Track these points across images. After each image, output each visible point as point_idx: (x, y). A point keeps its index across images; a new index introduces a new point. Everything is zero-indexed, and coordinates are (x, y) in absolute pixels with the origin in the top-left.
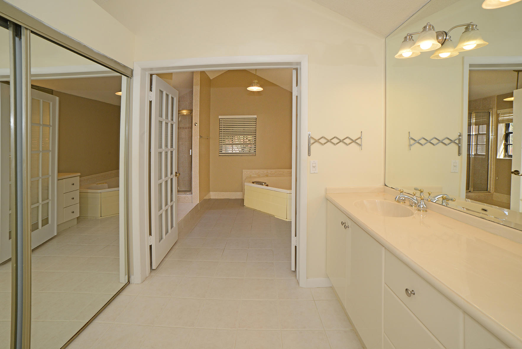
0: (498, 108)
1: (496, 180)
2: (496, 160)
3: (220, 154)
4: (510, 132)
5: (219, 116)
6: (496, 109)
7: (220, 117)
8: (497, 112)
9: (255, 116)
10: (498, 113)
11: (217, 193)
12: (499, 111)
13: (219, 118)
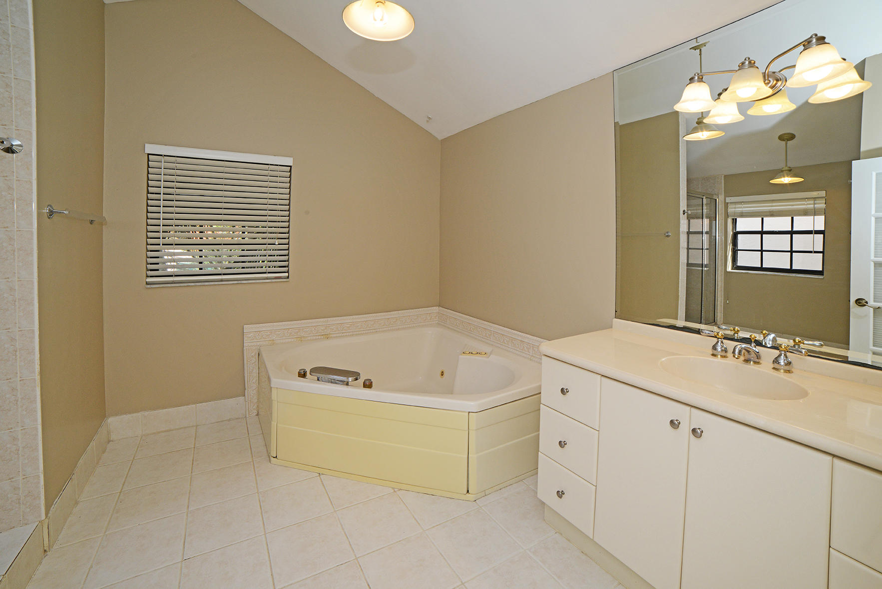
0: (727, 195)
1: (725, 303)
2: (724, 272)
3: (149, 280)
4: (737, 232)
5: (147, 145)
6: (723, 196)
7: (150, 148)
8: (725, 200)
9: (289, 161)
10: (727, 202)
11: (139, 414)
12: (728, 200)
13: (147, 151)
